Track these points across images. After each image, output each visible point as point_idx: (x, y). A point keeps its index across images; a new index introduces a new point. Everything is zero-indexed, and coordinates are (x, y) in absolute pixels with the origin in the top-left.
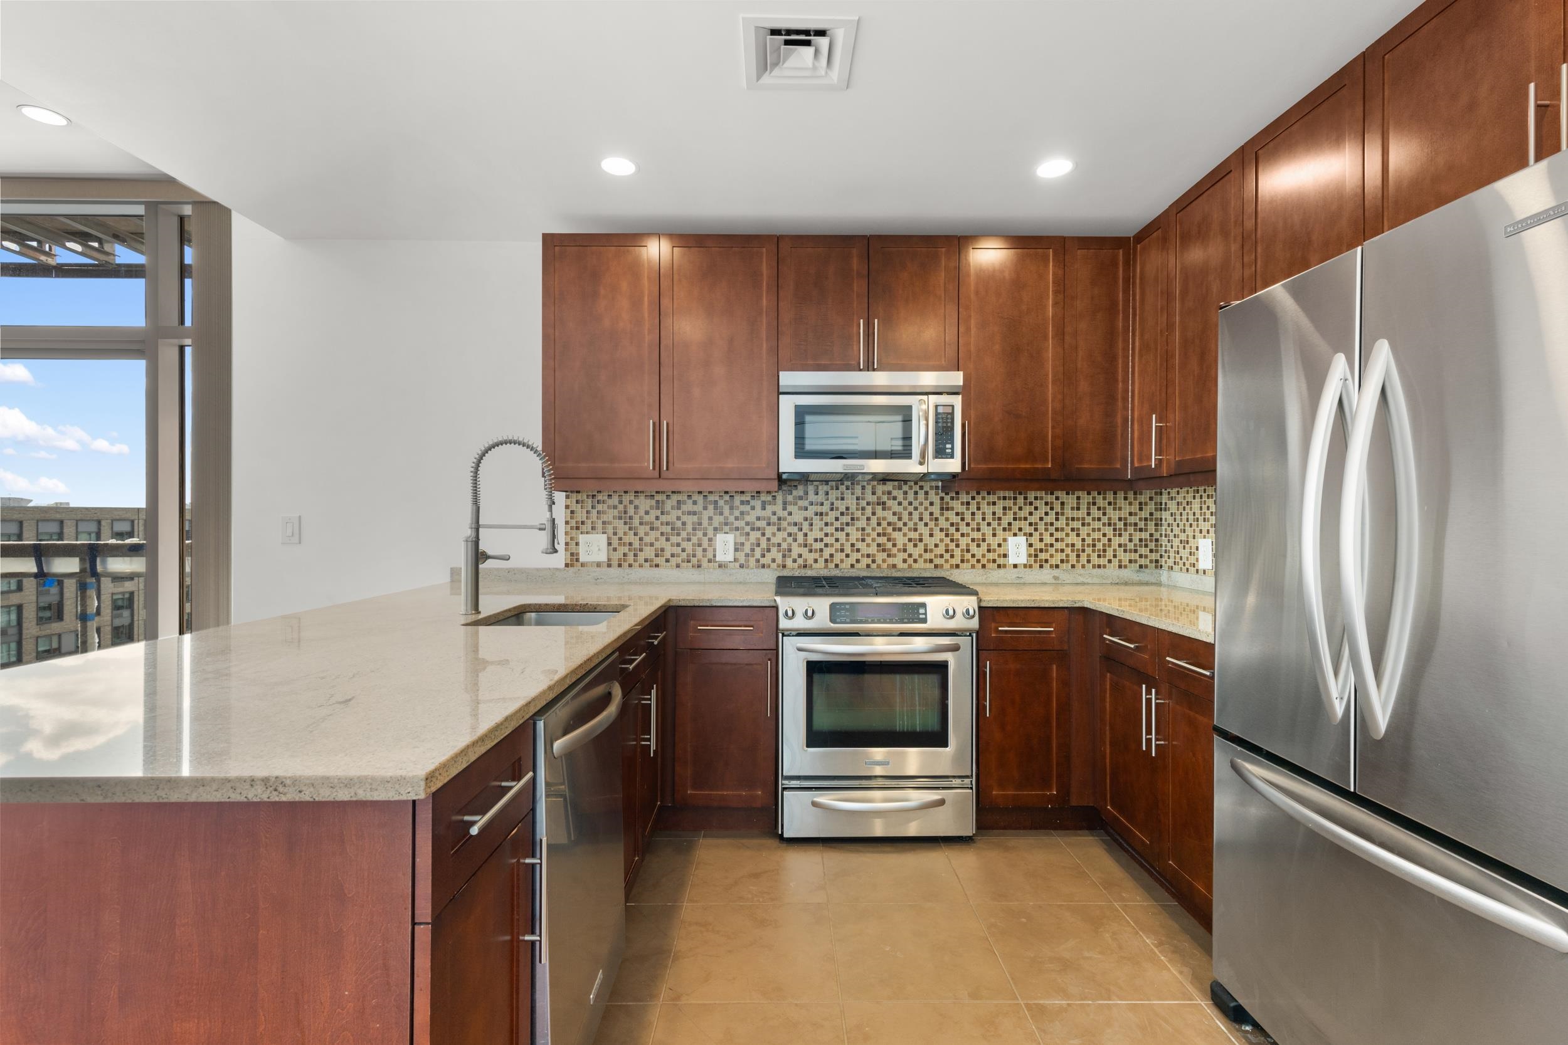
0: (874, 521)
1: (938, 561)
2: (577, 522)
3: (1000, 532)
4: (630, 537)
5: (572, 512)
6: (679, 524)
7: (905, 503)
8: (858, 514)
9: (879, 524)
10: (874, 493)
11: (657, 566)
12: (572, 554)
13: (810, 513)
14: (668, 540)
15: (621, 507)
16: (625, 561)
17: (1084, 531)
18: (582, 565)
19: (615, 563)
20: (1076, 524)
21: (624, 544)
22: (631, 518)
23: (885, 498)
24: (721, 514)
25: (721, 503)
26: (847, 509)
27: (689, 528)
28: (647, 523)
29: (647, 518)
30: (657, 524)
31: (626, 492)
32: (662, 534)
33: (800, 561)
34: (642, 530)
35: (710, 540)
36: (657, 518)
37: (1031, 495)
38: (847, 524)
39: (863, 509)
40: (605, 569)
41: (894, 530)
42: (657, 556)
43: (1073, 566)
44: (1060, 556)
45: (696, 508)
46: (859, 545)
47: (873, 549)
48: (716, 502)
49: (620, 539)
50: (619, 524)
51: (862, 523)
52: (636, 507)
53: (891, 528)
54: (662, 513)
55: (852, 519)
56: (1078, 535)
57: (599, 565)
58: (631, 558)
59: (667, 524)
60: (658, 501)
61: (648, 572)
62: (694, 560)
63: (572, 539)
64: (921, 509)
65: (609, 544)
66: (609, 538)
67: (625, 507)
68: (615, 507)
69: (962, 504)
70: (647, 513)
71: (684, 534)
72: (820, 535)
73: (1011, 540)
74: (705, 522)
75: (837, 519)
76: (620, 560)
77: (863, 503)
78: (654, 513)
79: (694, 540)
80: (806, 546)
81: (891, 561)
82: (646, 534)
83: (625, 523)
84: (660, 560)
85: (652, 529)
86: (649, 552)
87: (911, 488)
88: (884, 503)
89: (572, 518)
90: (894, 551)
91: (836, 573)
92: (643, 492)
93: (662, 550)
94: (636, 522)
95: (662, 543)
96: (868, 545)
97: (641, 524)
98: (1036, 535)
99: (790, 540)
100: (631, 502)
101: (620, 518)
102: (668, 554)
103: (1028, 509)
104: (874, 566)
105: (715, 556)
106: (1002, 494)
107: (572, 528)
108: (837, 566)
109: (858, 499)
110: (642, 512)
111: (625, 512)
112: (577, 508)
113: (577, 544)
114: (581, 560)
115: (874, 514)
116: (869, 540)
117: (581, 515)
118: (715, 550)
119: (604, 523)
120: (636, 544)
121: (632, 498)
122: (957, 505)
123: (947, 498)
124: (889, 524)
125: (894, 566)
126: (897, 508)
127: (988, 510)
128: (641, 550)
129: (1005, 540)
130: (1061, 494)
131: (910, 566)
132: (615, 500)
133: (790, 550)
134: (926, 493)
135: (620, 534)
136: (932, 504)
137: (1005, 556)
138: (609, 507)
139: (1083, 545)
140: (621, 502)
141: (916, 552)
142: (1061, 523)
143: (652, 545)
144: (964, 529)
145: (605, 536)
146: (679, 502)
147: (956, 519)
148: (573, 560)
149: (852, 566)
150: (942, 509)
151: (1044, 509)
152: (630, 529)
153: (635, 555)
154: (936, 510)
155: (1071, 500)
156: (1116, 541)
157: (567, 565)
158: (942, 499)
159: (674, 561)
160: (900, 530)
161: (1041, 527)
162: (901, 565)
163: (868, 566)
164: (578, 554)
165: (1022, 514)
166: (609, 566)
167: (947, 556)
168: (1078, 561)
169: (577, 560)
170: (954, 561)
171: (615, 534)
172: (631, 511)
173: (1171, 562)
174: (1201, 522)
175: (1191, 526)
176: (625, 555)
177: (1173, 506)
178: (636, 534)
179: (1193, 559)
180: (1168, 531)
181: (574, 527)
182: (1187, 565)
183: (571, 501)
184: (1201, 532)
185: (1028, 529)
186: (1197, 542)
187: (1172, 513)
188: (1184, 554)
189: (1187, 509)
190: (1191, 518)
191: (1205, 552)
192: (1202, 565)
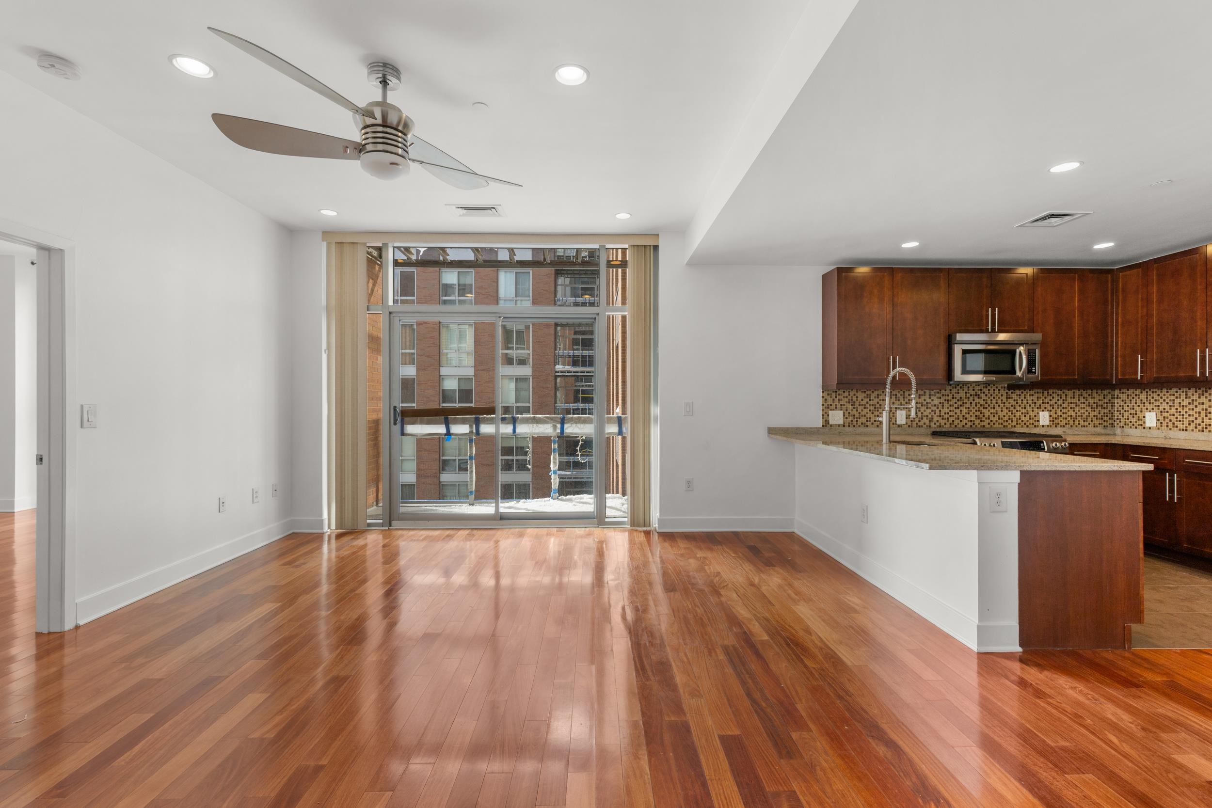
0: (974, 404)
1: (1005, 424)
2: (828, 405)
3: (1035, 409)
4: (854, 412)
5: (826, 400)
6: (878, 406)
7: (989, 395)
8: (966, 400)
9: (976, 406)
10: (974, 390)
11: (867, 426)
12: (826, 421)
13: (942, 400)
14: (873, 413)
15: (849, 397)
16: (852, 424)
17: (1077, 409)
18: (831, 426)
19: (847, 425)
20: (1073, 406)
21: (852, 416)
22: (854, 402)
23: (979, 393)
24: (899, 400)
25: (899, 395)
26: (961, 398)
28: (862, 405)
29: (862, 403)
30: (867, 405)
31: (852, 390)
32: (870, 410)
33: (938, 424)
34: (860, 409)
35: (893, 413)
36: (867, 403)
37: (1051, 391)
38: (961, 406)
39: (969, 398)
40: (841, 428)
41: (984, 408)
42: (867, 421)
43: (1071, 426)
44: (1065, 421)
46: (967, 416)
47: (973, 418)
48: (896, 395)
49: (849, 413)
50: (849, 405)
51: (968, 405)
52: (857, 397)
53: (982, 407)
54: (870, 400)
55: (963, 403)
56: (1074, 411)
57: (839, 426)
58: (854, 422)
59: (873, 405)
60: (868, 395)
61: (862, 429)
63: (826, 413)
64: (997, 398)
65: (844, 416)
66: (844, 413)
67: (852, 397)
68: (847, 397)
69: (1017, 395)
70: (862, 400)
71: (879, 411)
72: (947, 411)
73: (1041, 413)
75: (956, 403)
76: (849, 423)
77: (968, 395)
78: (866, 400)
80: (940, 416)
81: (982, 424)
82: (862, 410)
83: (852, 405)
84: (868, 424)
85: (865, 408)
86: (863, 420)
87: (991, 387)
88: (979, 395)
89: (825, 402)
90: (984, 419)
91: (956, 429)
92: (860, 390)
93: (870, 418)
94: (857, 404)
95: (870, 415)
96: (971, 416)
97: (859, 405)
98: (1053, 411)
99: (933, 413)
100: (854, 395)
101: (849, 403)
102: (872, 421)
103: (1049, 398)
104: (974, 426)
105: (896, 421)
106: (1036, 391)
107: (825, 408)
108: (956, 426)
109: (966, 393)
110: (860, 399)
111: (852, 400)
112: (828, 397)
113: (828, 415)
114: (830, 423)
115: (974, 400)
116: (971, 413)
117: (830, 401)
118: (896, 418)
119: (841, 405)
120: (857, 415)
121: (855, 393)
122: (1014, 396)
123: (1010, 393)
124: (981, 405)
125: (984, 426)
126: (985, 398)
127: (1030, 398)
128: (860, 418)
129: (1038, 413)
130: (1066, 391)
131: (991, 426)
132: (846, 394)
133: (932, 419)
134: (999, 390)
135: (849, 410)
136: (1002, 395)
137: (1038, 421)
138: (844, 397)
139: (1076, 416)
140: (849, 395)
141: (994, 419)
142: (1066, 405)
143: (865, 416)
144: (1018, 408)
145: (842, 411)
146: (878, 395)
147: (1013, 403)
148: (826, 423)
149: (963, 426)
150: (1007, 398)
151: (1057, 398)
152: (854, 408)
153: (857, 421)
154: (1004, 399)
155: (1070, 393)
157: (823, 426)
158: (1007, 393)
159: (876, 424)
160: (986, 408)
161: (1056, 407)
162: (987, 426)
163: (971, 426)
164: (829, 420)
165: (1046, 400)
166: (844, 426)
167: (1010, 421)
168: (1074, 424)
169: (829, 423)
170: (1013, 424)
171: (847, 410)
172: (854, 399)
173: (1122, 424)
174: (1147, 404)
175: (1139, 406)
176: (852, 421)
177: (1124, 397)
178: (857, 411)
179: (1140, 422)
180: (1120, 409)
181: (827, 408)
182: (1136, 425)
183: (825, 394)
184: (1147, 409)
185: (1049, 408)
186: (1144, 414)
187: (1123, 400)
188: (1133, 420)
189: (1136, 398)
190: (1139, 402)
191: (1151, 419)
192: (1148, 425)
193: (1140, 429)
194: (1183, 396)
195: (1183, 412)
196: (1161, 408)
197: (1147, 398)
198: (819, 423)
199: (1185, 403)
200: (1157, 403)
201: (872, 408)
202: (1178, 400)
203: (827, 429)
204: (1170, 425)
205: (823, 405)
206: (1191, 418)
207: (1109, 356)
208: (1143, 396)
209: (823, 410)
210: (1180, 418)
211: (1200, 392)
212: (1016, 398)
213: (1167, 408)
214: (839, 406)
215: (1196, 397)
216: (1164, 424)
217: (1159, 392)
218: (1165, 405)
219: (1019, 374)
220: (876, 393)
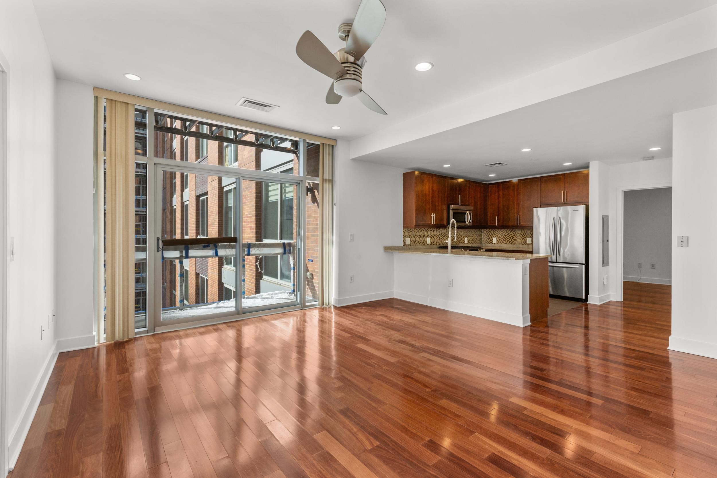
6: (421, 235)
12: (404, 243)
13: (440, 233)
15: (412, 232)
18: (406, 245)
19: (411, 245)
20: (473, 235)
21: (413, 240)
24: (428, 233)
27: (423, 236)
30: (418, 235)
33: (439, 244)
34: (416, 237)
35: (426, 239)
37: (468, 229)
39: (447, 232)
43: (473, 243)
44: (471, 241)
45: (424, 232)
48: (427, 231)
50: (412, 235)
55: (446, 234)
56: (473, 237)
57: (409, 245)
60: (418, 230)
61: (417, 247)
62: (424, 244)
65: (411, 240)
71: (422, 238)
72: (441, 238)
74: (425, 235)
78: (418, 233)
79: (424, 239)
80: (440, 240)
84: (418, 244)
94: (415, 235)
95: (419, 240)
98: (468, 238)
99: (438, 239)
100: (414, 230)
102: (419, 242)
105: (427, 243)
106: (465, 229)
110: (415, 232)
112: (405, 232)
113: (405, 240)
117: (406, 234)
118: (427, 241)
120: (415, 240)
127: (464, 232)
129: (465, 238)
135: (412, 238)
137: (465, 242)
138: (410, 232)
139: (474, 239)
140: (412, 230)
141: (454, 241)
142: (471, 235)
143: (417, 240)
144: (460, 236)
145: (410, 238)
146: (421, 231)
151: (469, 232)
152: (414, 237)
153: (415, 243)
156: (478, 238)
157: (403, 245)
158: (457, 230)
159: (421, 244)
161: (469, 236)
165: (467, 233)
170: (459, 243)
172: (414, 232)
173: (485, 242)
174: (493, 235)
176: (413, 243)
177: (485, 232)
179: (491, 241)
180: (484, 236)
181: (405, 237)
182: (490, 242)
183: (404, 230)
185: (467, 236)
186: (493, 238)
187: (486, 233)
188: (489, 241)
189: (490, 232)
190: (490, 234)
191: (495, 240)
192: (494, 242)
193: (491, 244)
194: (505, 232)
195: (505, 237)
196: (498, 236)
197: (494, 232)
198: (402, 244)
199: (506, 234)
200: (497, 234)
201: (419, 237)
202: (504, 233)
203: (405, 247)
204: (501, 242)
205: (403, 235)
206: (508, 240)
207: (486, 217)
208: (492, 232)
209: (403, 238)
210: (504, 240)
211: (511, 230)
212: (459, 232)
213: (500, 236)
214: (409, 236)
216: (499, 242)
217: (497, 230)
218: (499, 235)
219: (467, 223)
220: (421, 229)
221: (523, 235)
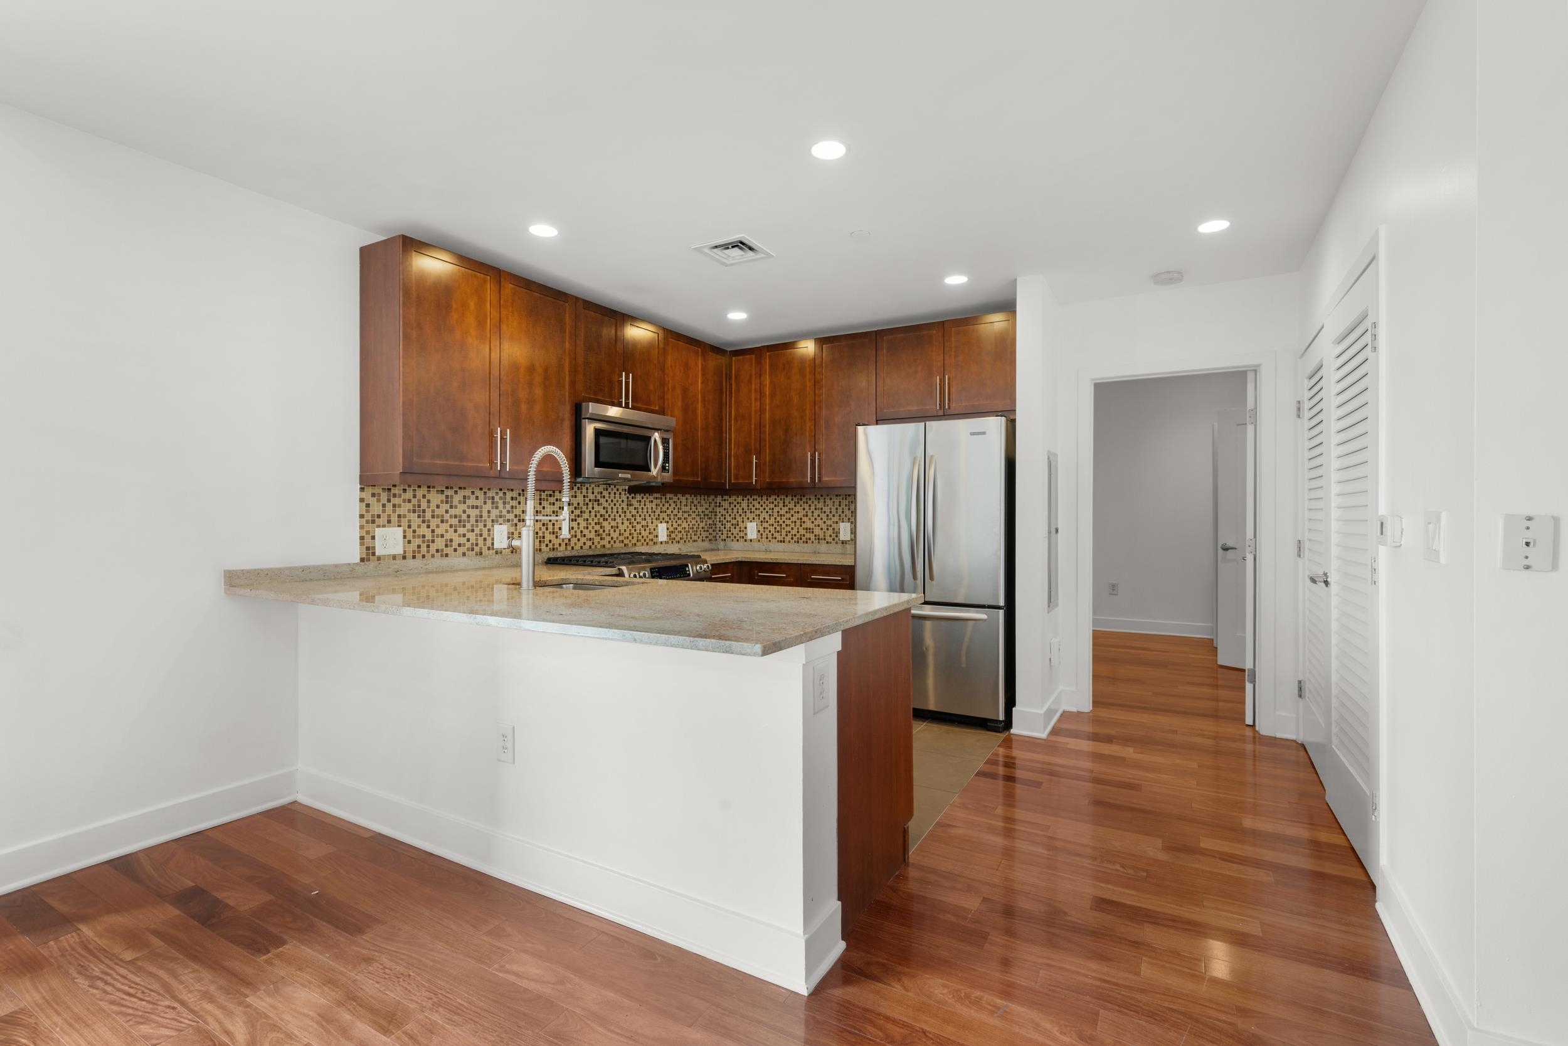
0: (593, 514)
1: (626, 542)
2: (373, 516)
3: (654, 521)
4: (424, 530)
5: (368, 505)
6: (464, 517)
7: (609, 501)
8: (584, 508)
9: (596, 516)
10: (593, 493)
11: (447, 555)
12: (368, 548)
14: (456, 531)
15: (415, 502)
16: (419, 552)
17: (689, 519)
18: (379, 558)
19: (409, 555)
20: (686, 515)
21: (419, 537)
22: (424, 511)
23: (599, 497)
24: (497, 508)
25: (497, 498)
26: (578, 504)
27: (473, 519)
28: (438, 516)
29: (437, 512)
30: (447, 517)
31: (419, 487)
32: (451, 526)
33: (550, 546)
34: (434, 522)
35: (489, 530)
36: (447, 512)
37: (668, 496)
38: (578, 516)
39: (587, 504)
40: (399, 562)
41: (604, 520)
42: (446, 546)
43: (685, 541)
44: (680, 535)
45: (479, 503)
46: (586, 532)
47: (592, 535)
48: (493, 498)
49: (414, 531)
50: (413, 517)
51: (586, 516)
52: (429, 501)
53: (602, 518)
54: (451, 507)
55: (581, 512)
57: (394, 557)
58: (424, 549)
59: (456, 517)
60: (447, 497)
61: (438, 562)
62: (477, 549)
63: (368, 532)
64: (618, 505)
65: (405, 537)
66: (405, 531)
67: (419, 501)
68: (409, 501)
69: (637, 501)
70: (438, 507)
71: (468, 526)
73: (660, 525)
74: (485, 514)
76: (414, 551)
77: (587, 500)
78: (447, 506)
79: (477, 530)
80: (553, 533)
81: (602, 543)
82: (438, 526)
83: (419, 516)
84: (449, 550)
85: (442, 521)
86: (440, 543)
87: (612, 490)
88: (599, 500)
89: (367, 511)
90: (604, 535)
91: (574, 553)
92: (434, 487)
93: (451, 540)
94: (428, 515)
95: (450, 534)
96: (590, 532)
97: (433, 517)
98: (670, 523)
99: (544, 529)
100: (424, 496)
101: (414, 511)
102: (455, 544)
103: (667, 505)
104: (593, 547)
105: (493, 544)
106: (655, 495)
107: (367, 522)
108: (573, 548)
109: (584, 496)
110: (433, 505)
111: (419, 506)
112: (372, 501)
113: (373, 538)
114: (376, 554)
115: (593, 508)
116: (590, 528)
117: (376, 508)
118: (493, 539)
119: (399, 516)
120: (429, 536)
121: (426, 493)
122: (634, 502)
123: (630, 497)
124: (601, 516)
125: (604, 546)
126: (606, 505)
127: (649, 505)
128: (433, 541)
129: (657, 526)
130: (680, 496)
131: (612, 545)
132: (409, 495)
133: (544, 537)
134: (620, 494)
135: (414, 526)
136: (623, 501)
137: (657, 536)
138: (404, 501)
139: (689, 528)
140: (415, 496)
141: (615, 535)
142: (680, 515)
143: (442, 536)
144: (639, 519)
145: (401, 529)
146: (464, 497)
147: (634, 512)
148: (369, 554)
149: (581, 547)
150: (628, 505)
151: (673, 505)
152: (424, 522)
153: (428, 546)
154: (624, 505)
155: (683, 499)
156: (702, 525)
157: (362, 560)
158: (628, 498)
159: (461, 550)
160: (607, 519)
161: (672, 517)
162: (608, 546)
163: (590, 547)
164: (374, 548)
165: (664, 509)
166: (404, 558)
169: (374, 554)
171: (409, 527)
172: (424, 505)
173: (724, 537)
174: (748, 513)
175: (740, 515)
176: (419, 546)
177: (726, 504)
178: (428, 527)
179: (742, 534)
180: (722, 519)
181: (369, 521)
182: (737, 537)
183: (367, 495)
184: (748, 519)
185: (667, 519)
186: (746, 525)
187: (729, 507)
188: (735, 531)
189: (738, 506)
190: (740, 511)
191: (752, 530)
192: (749, 537)
193: (741, 544)
194: (781, 505)
195: (781, 522)
196: (761, 518)
197: (748, 506)
198: (353, 554)
199: (782, 512)
200: (758, 512)
201: (455, 521)
202: (776, 509)
203: (371, 565)
204: (770, 536)
205: (362, 516)
206: (788, 529)
207: (724, 455)
208: (744, 504)
209: (362, 527)
210: (778, 528)
211: (795, 499)
212: (636, 505)
213: (767, 518)
214: (394, 518)
215: (791, 505)
216: (764, 536)
217: (759, 499)
218: (764, 515)
219: (654, 471)
220: (461, 493)
221: (831, 516)
